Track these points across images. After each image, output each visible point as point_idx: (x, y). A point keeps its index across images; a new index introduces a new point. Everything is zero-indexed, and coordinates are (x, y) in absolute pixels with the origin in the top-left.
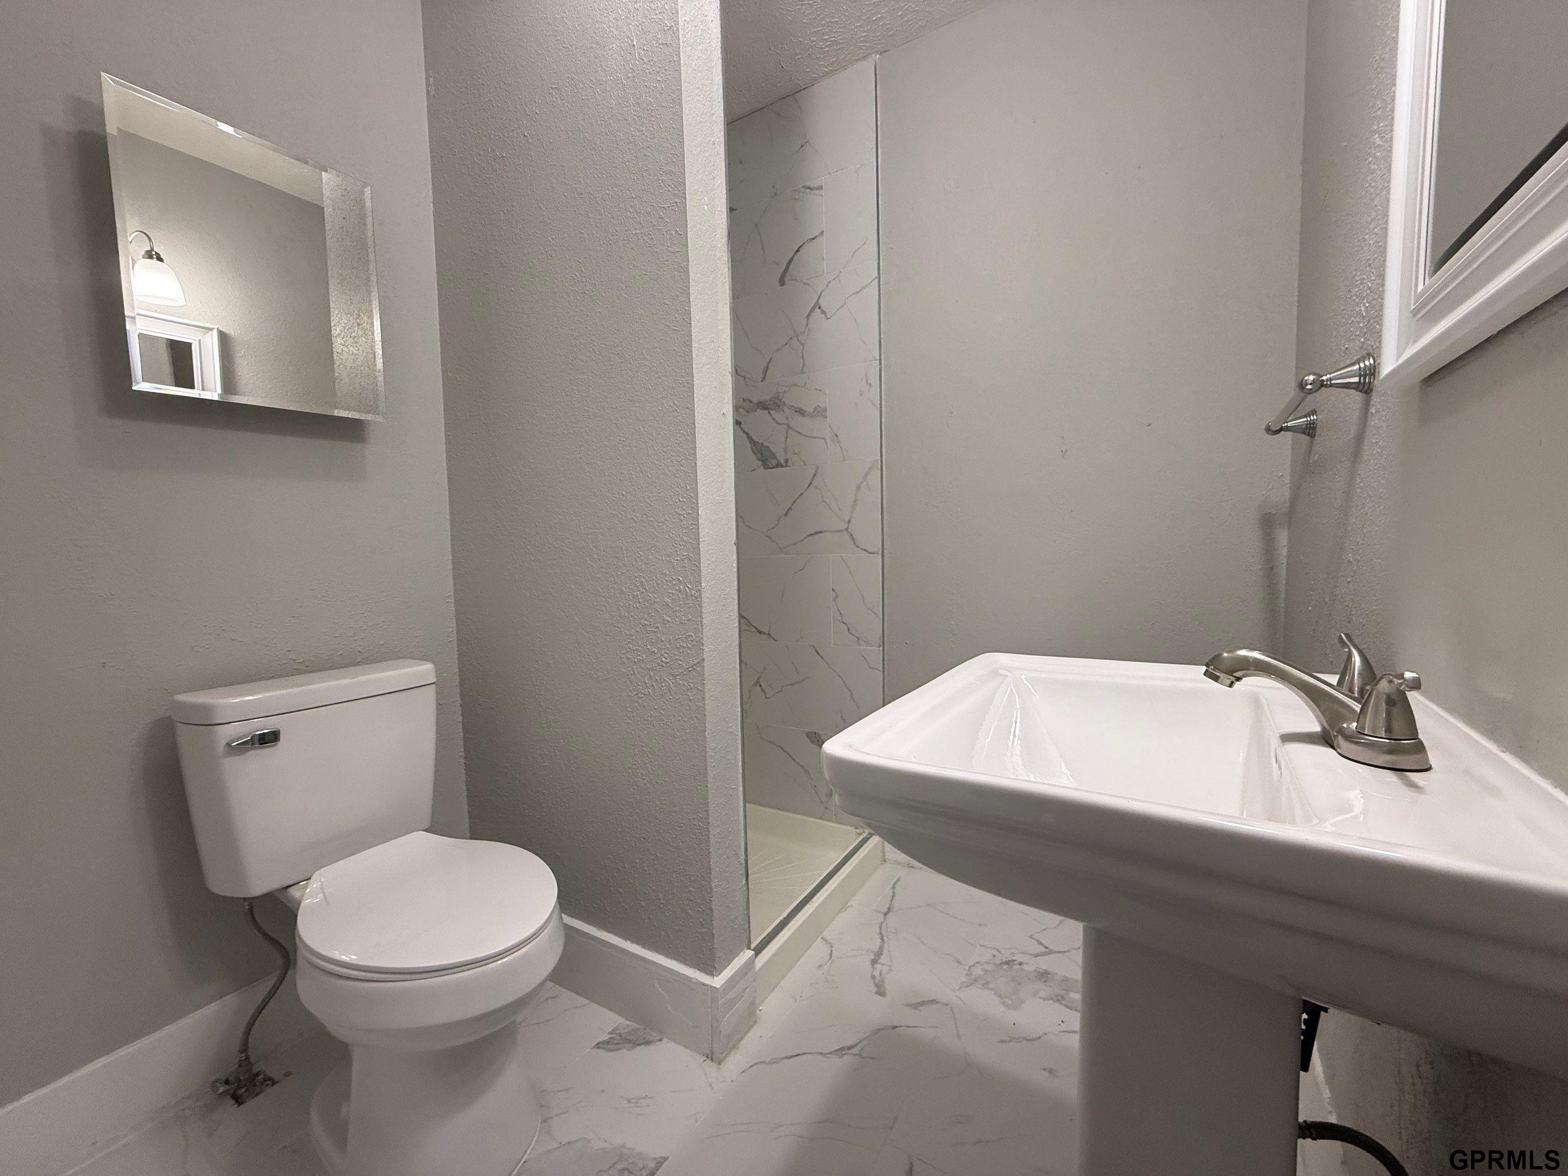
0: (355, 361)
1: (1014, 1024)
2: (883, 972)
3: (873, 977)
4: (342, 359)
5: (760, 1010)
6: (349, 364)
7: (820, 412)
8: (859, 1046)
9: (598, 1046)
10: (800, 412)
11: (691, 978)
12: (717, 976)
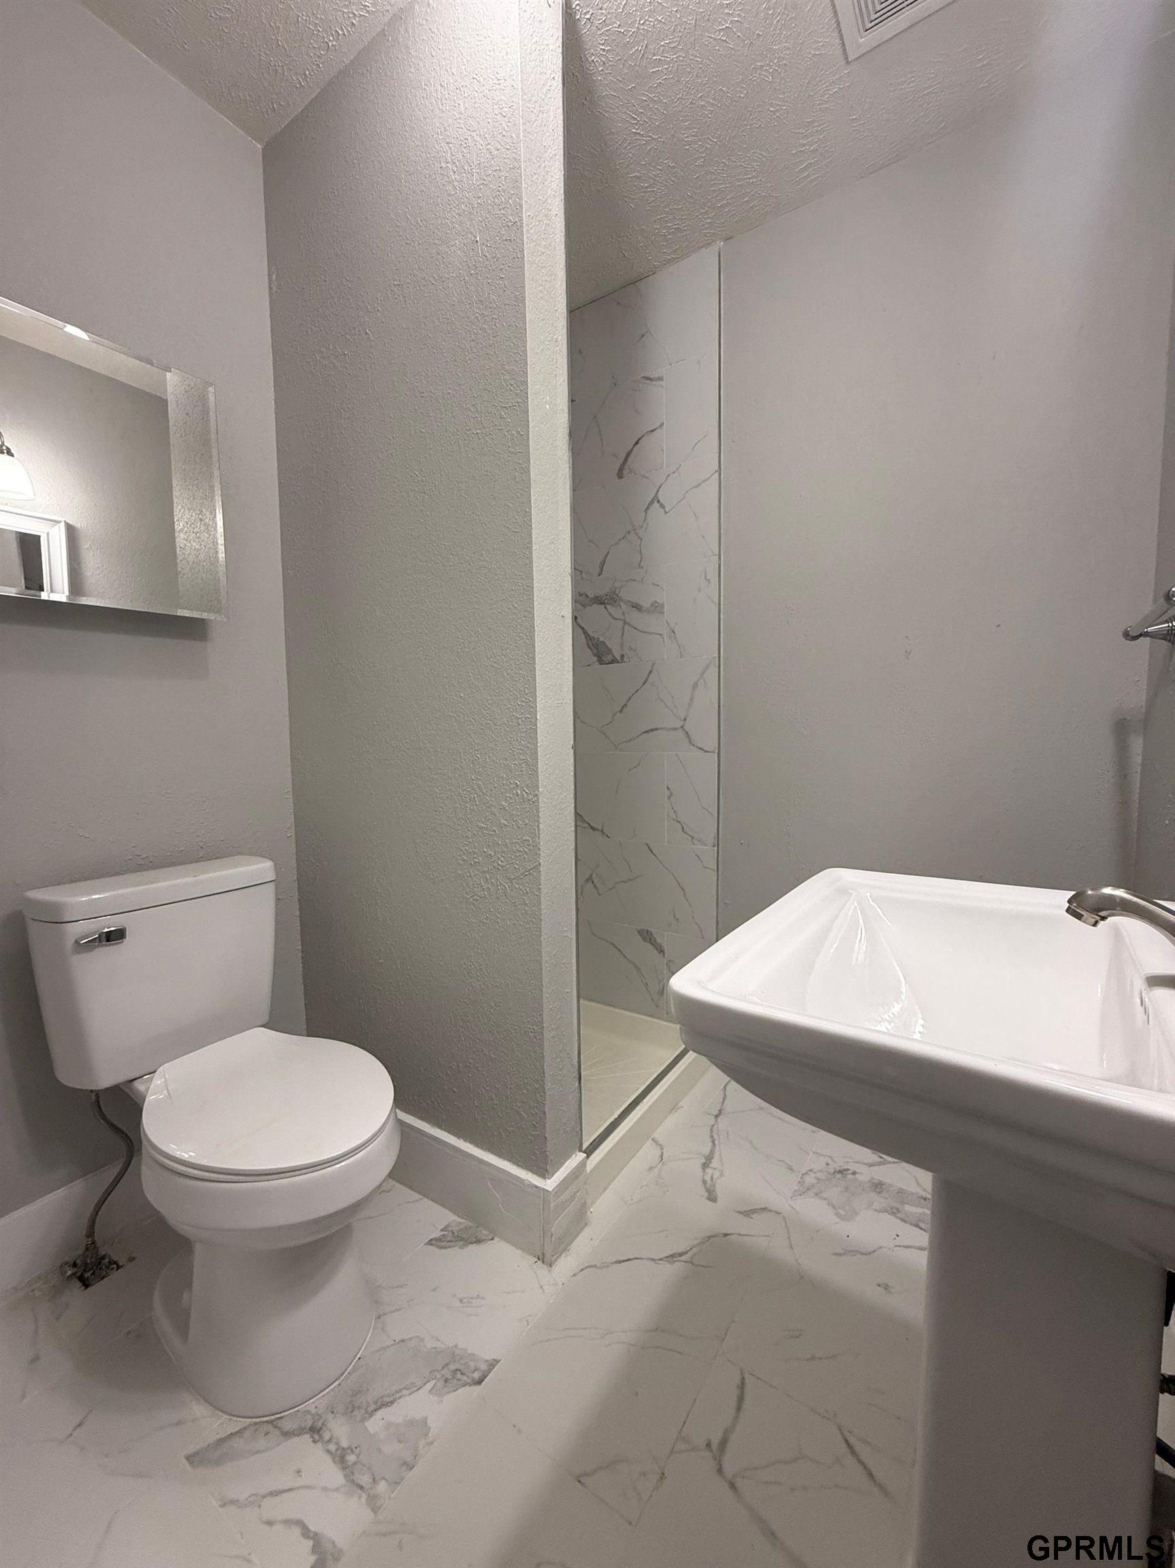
0: (197, 557)
1: (848, 1236)
2: (715, 1177)
3: (704, 1182)
4: (184, 554)
5: (591, 1212)
6: (191, 559)
7: (657, 608)
8: (690, 1254)
9: (430, 1243)
10: (637, 607)
11: (524, 1180)
12: (549, 1179)
